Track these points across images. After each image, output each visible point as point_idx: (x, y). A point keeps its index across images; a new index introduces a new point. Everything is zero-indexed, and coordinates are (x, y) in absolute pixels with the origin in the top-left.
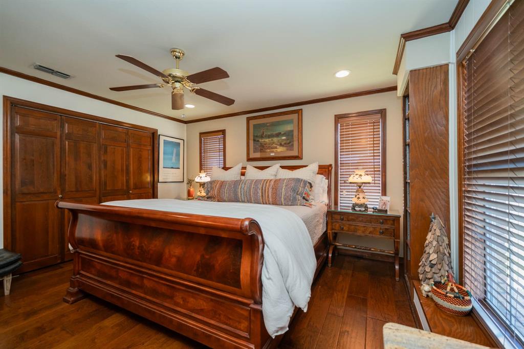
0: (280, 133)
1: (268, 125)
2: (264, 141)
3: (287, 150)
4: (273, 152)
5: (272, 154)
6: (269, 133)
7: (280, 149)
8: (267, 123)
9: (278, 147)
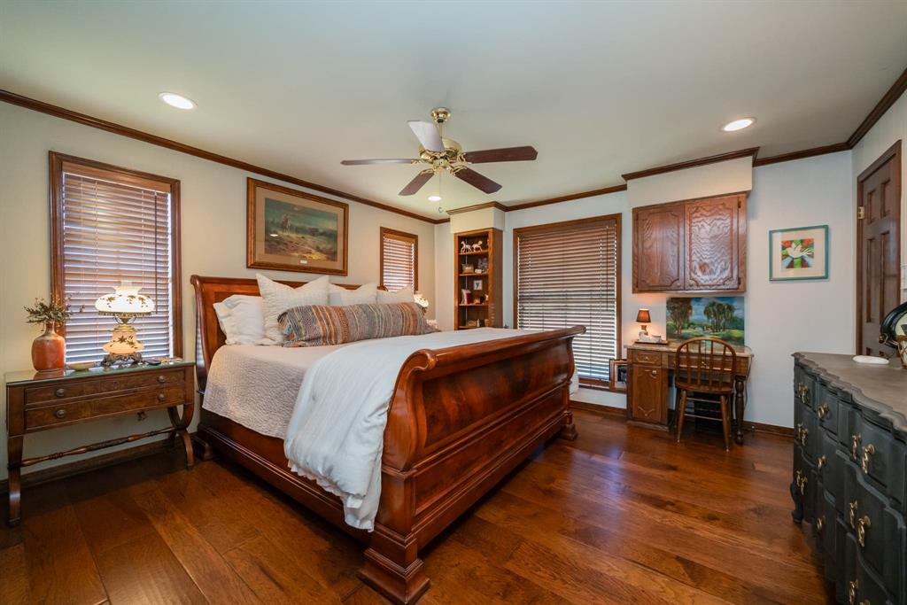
0: (317, 230)
1: (296, 209)
2: (288, 236)
3: (328, 259)
4: (304, 258)
5: (304, 262)
6: (297, 224)
7: (316, 256)
8: (295, 206)
9: (313, 251)
